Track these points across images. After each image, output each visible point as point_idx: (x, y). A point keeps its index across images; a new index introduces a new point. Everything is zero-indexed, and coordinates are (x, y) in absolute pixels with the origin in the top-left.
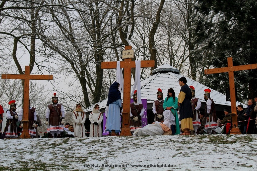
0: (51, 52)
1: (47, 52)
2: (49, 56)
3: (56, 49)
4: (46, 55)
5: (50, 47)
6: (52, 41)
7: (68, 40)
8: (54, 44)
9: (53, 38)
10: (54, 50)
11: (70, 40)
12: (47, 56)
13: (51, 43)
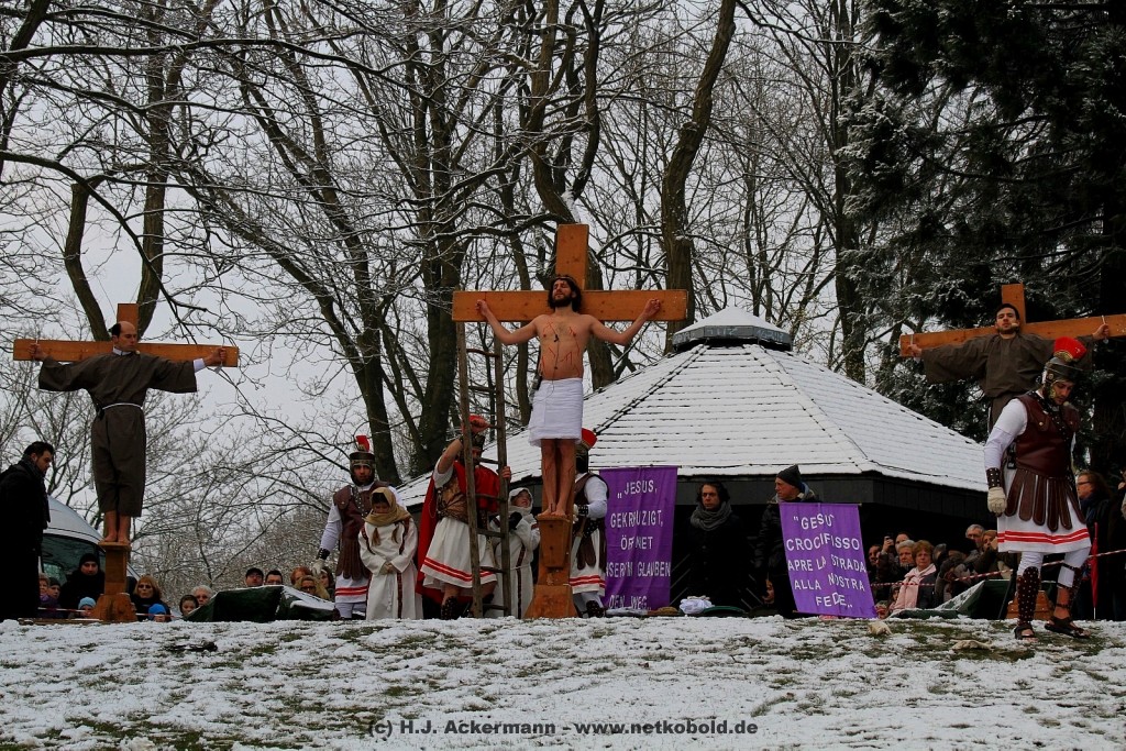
0: (232, 246)
1: (216, 246)
2: (224, 263)
3: (253, 233)
4: (211, 260)
5: (230, 225)
6: (240, 199)
7: (307, 196)
8: (246, 211)
9: (244, 185)
10: (246, 237)
11: (315, 194)
12: (216, 265)
13: (234, 206)
